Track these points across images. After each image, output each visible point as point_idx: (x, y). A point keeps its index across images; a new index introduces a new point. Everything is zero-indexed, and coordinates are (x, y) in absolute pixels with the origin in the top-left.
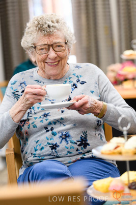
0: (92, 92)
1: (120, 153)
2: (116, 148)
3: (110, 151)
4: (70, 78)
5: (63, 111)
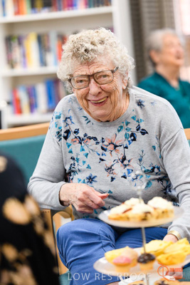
0: (155, 148)
1: (128, 218)
2: (125, 212)
3: (117, 214)
4: (127, 124)
5: (113, 179)
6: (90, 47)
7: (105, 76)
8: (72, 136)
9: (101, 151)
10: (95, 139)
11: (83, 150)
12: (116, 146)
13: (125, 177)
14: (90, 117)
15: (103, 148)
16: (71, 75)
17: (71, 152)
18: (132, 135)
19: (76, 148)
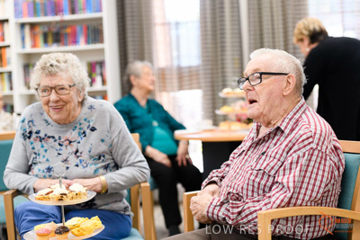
0: (103, 141)
2: (48, 193)
4: (80, 124)
5: (68, 168)
6: (55, 63)
7: (62, 89)
8: (34, 136)
9: (59, 147)
10: (53, 137)
11: (43, 147)
12: (70, 142)
13: (77, 166)
14: (50, 120)
15: (60, 145)
16: (39, 85)
17: (33, 148)
18: (84, 132)
19: (37, 145)
